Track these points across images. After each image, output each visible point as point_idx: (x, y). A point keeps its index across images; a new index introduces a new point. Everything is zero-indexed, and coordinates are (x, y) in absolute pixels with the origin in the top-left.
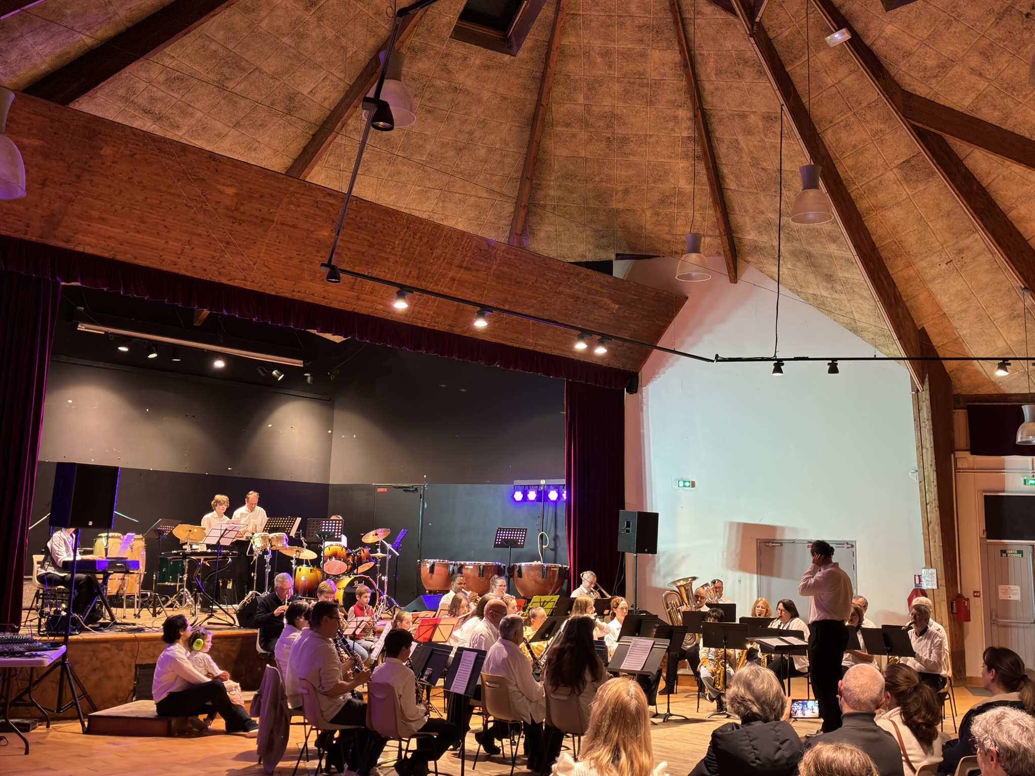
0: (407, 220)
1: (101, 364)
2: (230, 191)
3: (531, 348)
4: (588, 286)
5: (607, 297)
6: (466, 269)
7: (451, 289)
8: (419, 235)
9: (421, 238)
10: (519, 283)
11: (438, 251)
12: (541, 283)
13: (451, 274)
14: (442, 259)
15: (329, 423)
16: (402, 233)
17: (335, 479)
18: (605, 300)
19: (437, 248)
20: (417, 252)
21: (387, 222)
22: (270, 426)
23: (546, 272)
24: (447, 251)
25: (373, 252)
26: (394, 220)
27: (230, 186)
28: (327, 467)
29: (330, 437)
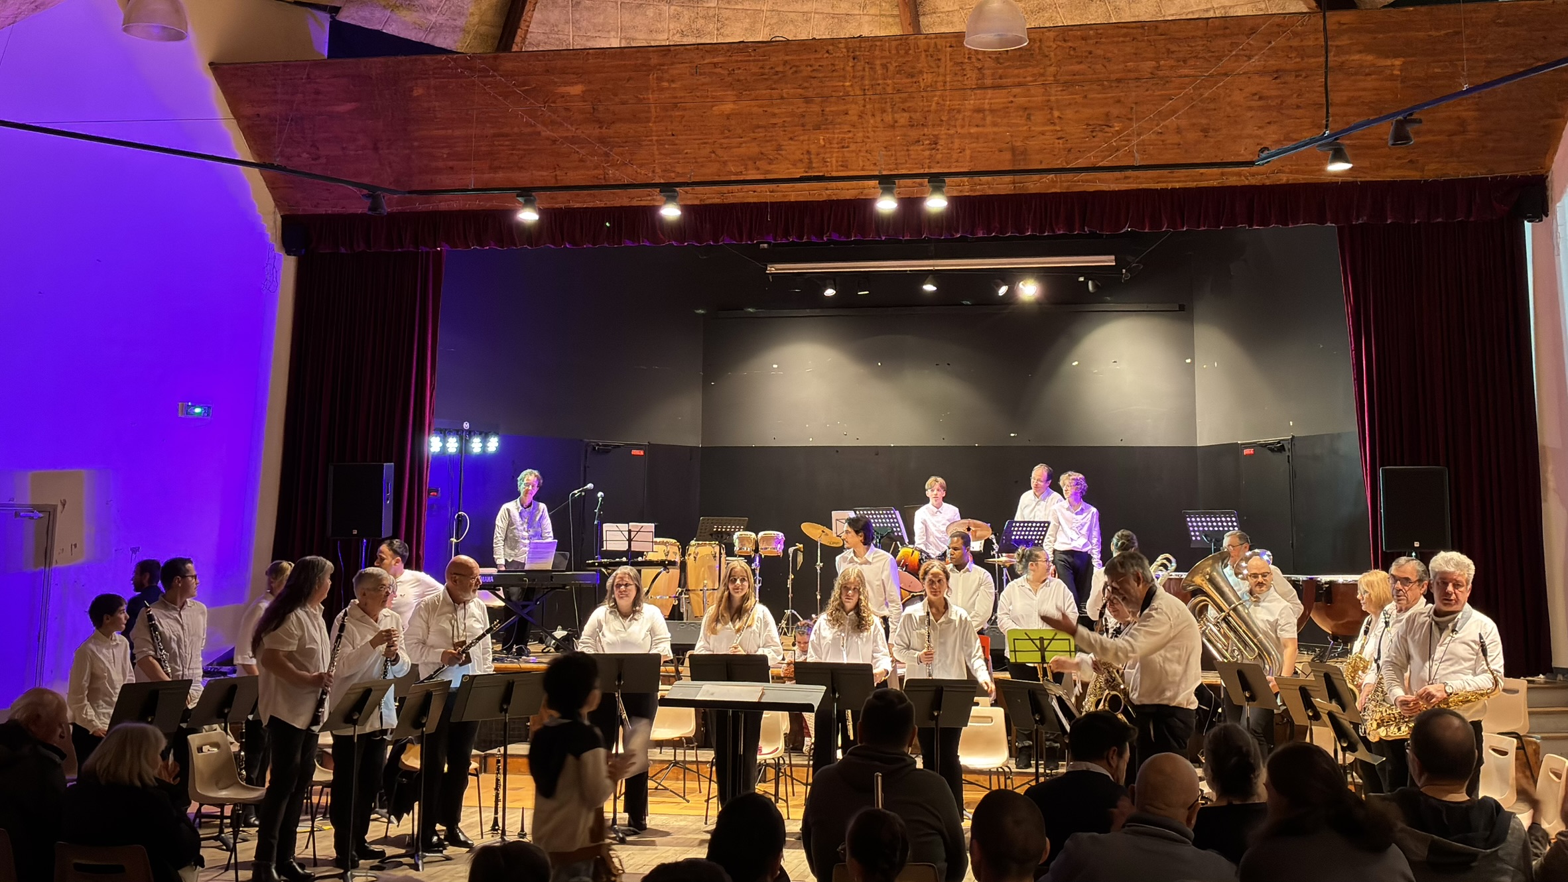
0: (846, 47)
2: (577, 90)
4: (1295, 43)
5: (1360, 52)
6: (994, 87)
7: (984, 126)
8: (878, 62)
9: (884, 66)
10: (1119, 80)
11: (928, 78)
12: (1172, 67)
13: (971, 103)
14: (940, 86)
15: (1187, 347)
16: (849, 68)
17: (1205, 437)
18: (1357, 57)
19: (921, 72)
20: (889, 90)
22: (1076, 363)
23: (1173, 48)
24: (942, 70)
26: (826, 54)
27: (573, 84)
28: (1189, 418)
29: (1190, 370)
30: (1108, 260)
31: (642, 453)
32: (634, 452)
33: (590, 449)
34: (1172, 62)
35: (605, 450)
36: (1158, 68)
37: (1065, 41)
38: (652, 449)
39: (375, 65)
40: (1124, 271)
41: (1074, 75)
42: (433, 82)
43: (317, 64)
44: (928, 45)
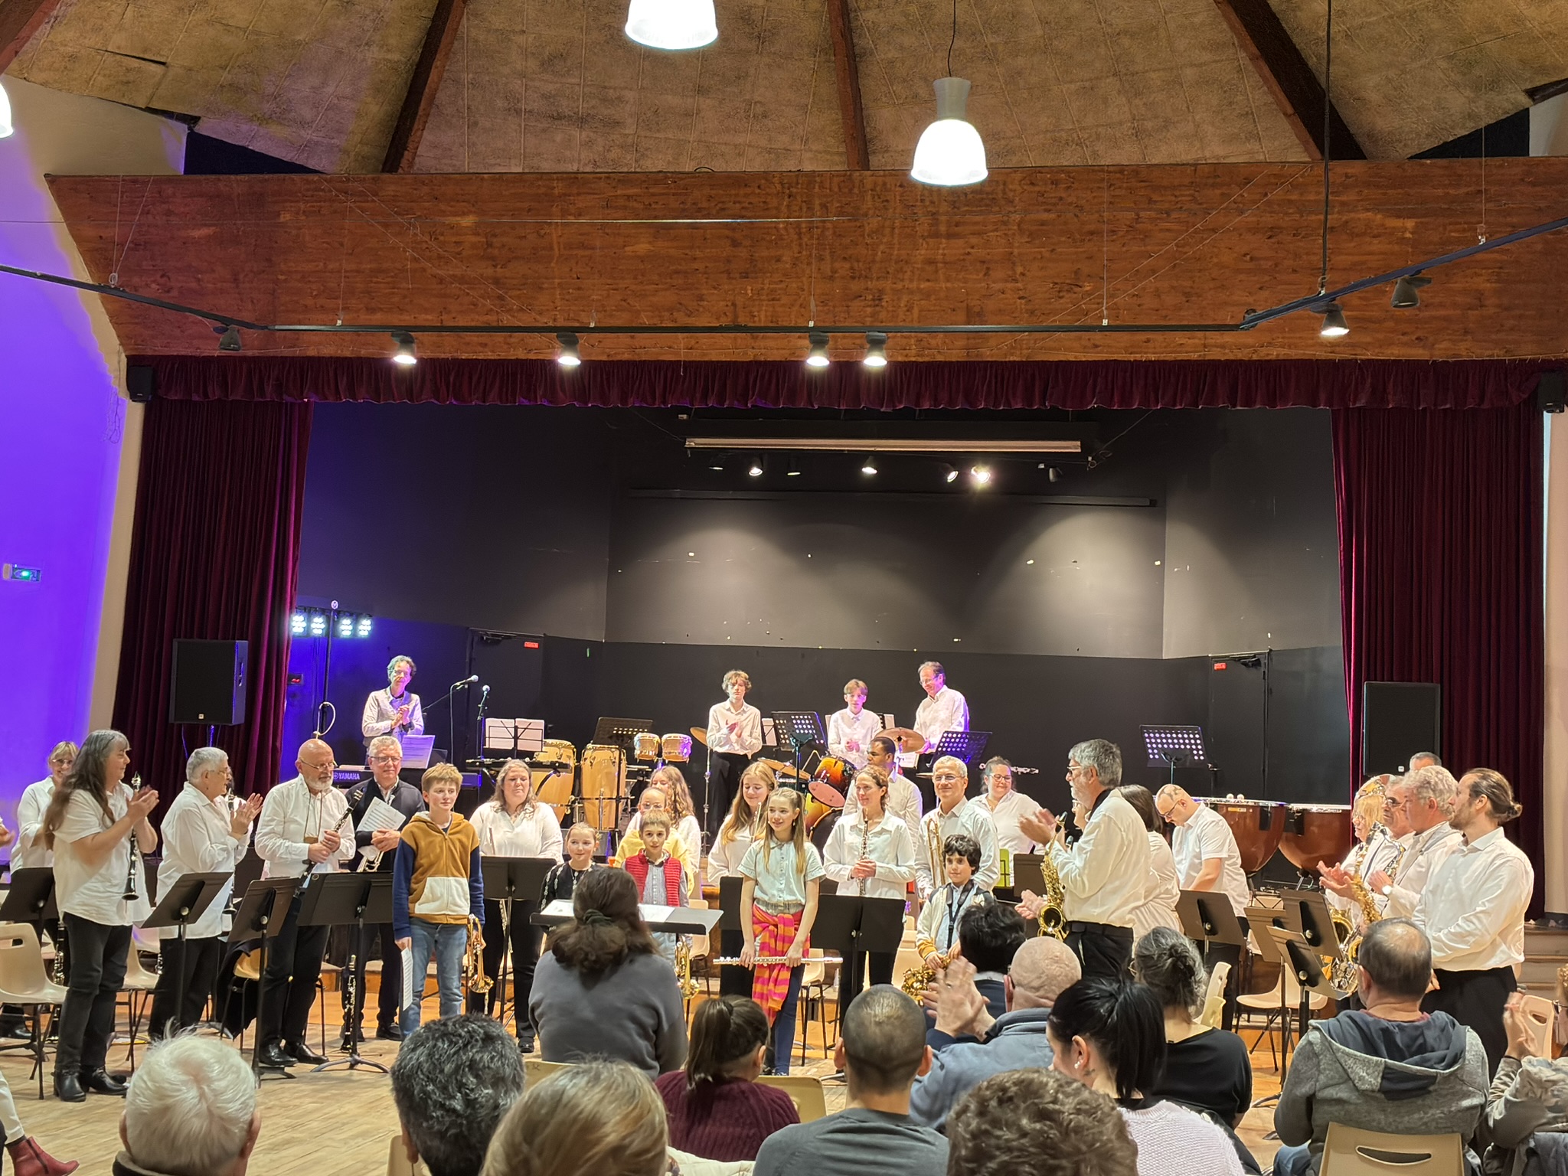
0: (782, 183)
1: (730, 494)
3: (1194, 356)
4: (1294, 196)
5: (1368, 210)
6: (950, 236)
7: (936, 280)
8: (817, 202)
9: (824, 206)
10: (1092, 233)
11: (874, 222)
12: (1153, 220)
13: (922, 253)
14: (887, 231)
15: (1157, 547)
17: (1172, 649)
19: (866, 215)
21: (746, 195)
22: (1031, 562)
25: (743, 253)
26: (757, 191)
27: (464, 214)
28: (1155, 628)
29: (1159, 576)
30: (1073, 447)
31: (536, 645)
32: (528, 644)
33: (476, 639)
34: (1153, 214)
35: (495, 641)
36: (1138, 219)
37: (1032, 184)
38: (548, 642)
39: (237, 184)
40: (1090, 459)
41: (1042, 225)
42: (302, 206)
43: (171, 180)
44: (875, 184)
